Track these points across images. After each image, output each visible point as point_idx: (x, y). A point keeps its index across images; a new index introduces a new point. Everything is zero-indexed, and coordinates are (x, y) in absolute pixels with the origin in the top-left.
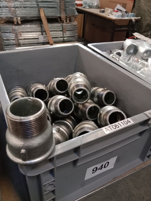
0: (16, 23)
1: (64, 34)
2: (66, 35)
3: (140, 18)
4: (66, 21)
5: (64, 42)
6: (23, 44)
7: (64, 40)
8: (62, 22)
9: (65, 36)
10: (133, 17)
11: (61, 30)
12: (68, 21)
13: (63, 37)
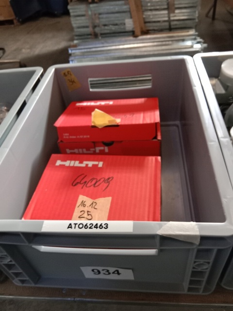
0: (90, 1)
1: (172, 15)
2: (175, 16)
5: (170, 29)
6: (101, 34)
7: (170, 25)
9: (172, 18)
11: (166, 7)
13: (169, 21)
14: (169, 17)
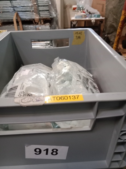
3: (104, 18)
4: (41, 23)
8: (37, 23)
10: (98, 17)
12: (42, 23)
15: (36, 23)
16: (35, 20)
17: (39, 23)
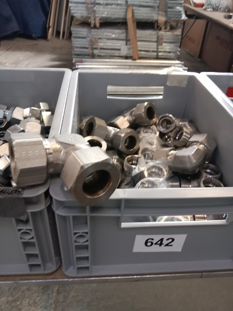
0: (92, 25)
2: (162, 48)
4: (166, 28)
5: (157, 58)
6: (99, 56)
9: (160, 50)
12: (168, 28)
13: (157, 52)
14: (158, 49)
15: (158, 27)
16: (159, 22)
17: (163, 28)
